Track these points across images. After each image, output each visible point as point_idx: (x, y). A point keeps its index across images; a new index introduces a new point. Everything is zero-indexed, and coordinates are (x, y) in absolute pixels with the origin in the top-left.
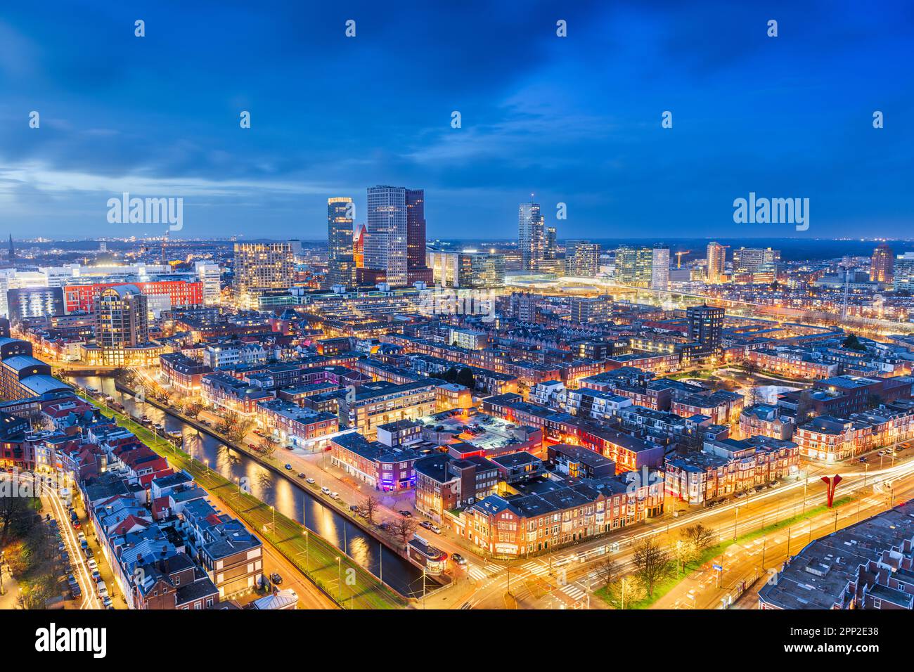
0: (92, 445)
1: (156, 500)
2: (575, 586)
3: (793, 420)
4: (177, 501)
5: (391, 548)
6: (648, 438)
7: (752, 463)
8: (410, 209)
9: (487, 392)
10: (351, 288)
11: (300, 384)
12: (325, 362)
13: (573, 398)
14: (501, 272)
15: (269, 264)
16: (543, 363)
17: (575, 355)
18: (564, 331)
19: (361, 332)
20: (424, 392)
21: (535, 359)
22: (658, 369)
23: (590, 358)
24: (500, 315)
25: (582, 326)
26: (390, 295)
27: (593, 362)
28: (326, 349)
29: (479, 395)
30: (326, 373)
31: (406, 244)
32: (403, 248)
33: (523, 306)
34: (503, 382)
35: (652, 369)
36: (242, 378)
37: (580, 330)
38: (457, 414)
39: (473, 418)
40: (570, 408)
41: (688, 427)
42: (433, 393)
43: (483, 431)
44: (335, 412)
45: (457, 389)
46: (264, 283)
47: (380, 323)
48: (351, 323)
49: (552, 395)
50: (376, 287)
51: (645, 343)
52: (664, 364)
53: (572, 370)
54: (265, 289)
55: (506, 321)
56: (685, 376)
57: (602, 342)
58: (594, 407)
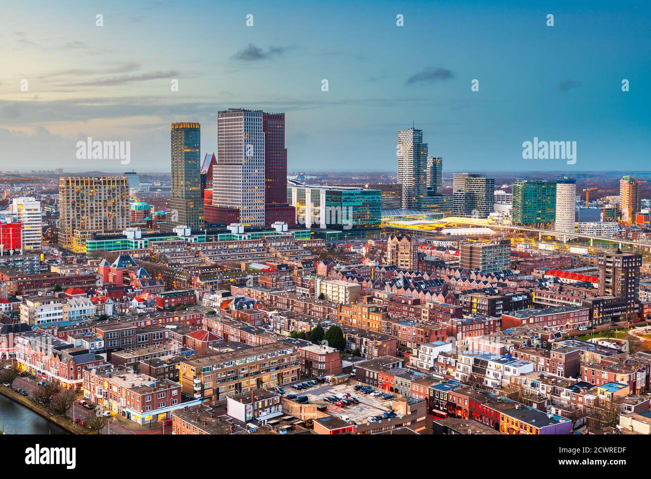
8: (269, 136)
9: (360, 355)
10: (197, 229)
11: (136, 346)
12: (166, 319)
13: (463, 362)
14: (377, 212)
15: (100, 201)
16: (428, 320)
17: (465, 310)
18: (453, 281)
19: (208, 283)
20: (284, 354)
21: (418, 315)
22: (564, 328)
23: (483, 314)
24: (376, 262)
25: (473, 276)
26: (245, 238)
27: (487, 318)
28: (167, 303)
29: (350, 358)
30: (166, 333)
31: (263, 178)
32: (260, 183)
33: (403, 252)
34: (379, 343)
35: (557, 328)
36: (65, 338)
37: (471, 281)
38: (323, 381)
39: (344, 386)
40: (460, 374)
41: (602, 397)
42: (296, 356)
43: (355, 402)
44: (177, 380)
45: (324, 352)
46: (94, 223)
47: (232, 271)
48: (197, 272)
49: (438, 358)
50: (228, 229)
51: (549, 296)
52: (571, 321)
53: (462, 329)
54: (95, 231)
55: (383, 269)
56: (596, 334)
57: (497, 294)
58: (489, 373)
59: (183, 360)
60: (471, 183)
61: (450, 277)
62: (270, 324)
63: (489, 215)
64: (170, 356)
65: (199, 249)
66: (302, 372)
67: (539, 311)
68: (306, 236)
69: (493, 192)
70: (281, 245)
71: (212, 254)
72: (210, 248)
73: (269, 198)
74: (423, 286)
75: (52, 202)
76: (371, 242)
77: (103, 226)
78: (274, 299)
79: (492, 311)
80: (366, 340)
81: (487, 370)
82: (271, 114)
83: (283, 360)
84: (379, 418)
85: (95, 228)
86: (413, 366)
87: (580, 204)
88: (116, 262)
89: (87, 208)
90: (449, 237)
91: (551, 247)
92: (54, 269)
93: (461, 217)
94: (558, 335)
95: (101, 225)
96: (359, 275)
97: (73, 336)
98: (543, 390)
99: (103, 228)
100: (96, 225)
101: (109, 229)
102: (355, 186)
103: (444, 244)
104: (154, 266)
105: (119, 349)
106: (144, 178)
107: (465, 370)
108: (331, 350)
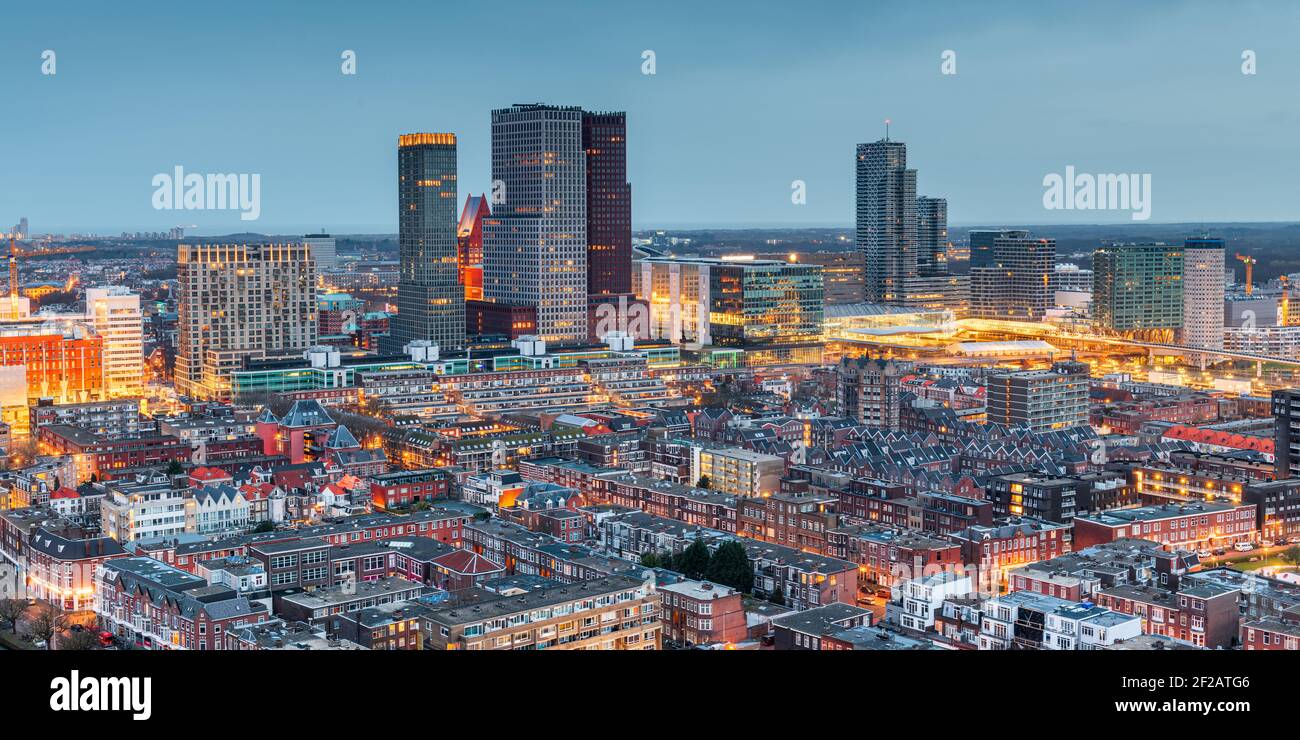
8: (594, 158)
9: (782, 602)
10: (452, 348)
11: (331, 583)
12: (390, 529)
13: (996, 615)
14: (815, 309)
15: (258, 292)
16: (921, 529)
17: (998, 510)
18: (972, 450)
19: (475, 455)
20: (628, 600)
21: (901, 520)
22: (1204, 545)
23: (1035, 516)
24: (814, 411)
25: (1014, 438)
26: (547, 365)
27: (1043, 526)
28: (391, 496)
29: (763, 608)
30: (391, 556)
31: (584, 243)
32: (577, 252)
33: (869, 390)
34: (823, 576)
35: (1189, 545)
37: (1010, 449)
40: (989, 640)
42: (652, 603)
45: (709, 595)
46: (247, 337)
47: (522, 432)
48: (451, 433)
49: (942, 608)
50: (513, 346)
51: (1172, 480)
52: (1218, 532)
53: (992, 547)
54: (249, 352)
55: (829, 427)
56: (1272, 558)
57: (1064, 477)
58: (1048, 638)
59: (426, 612)
60: (1008, 250)
62: (599, 538)
63: (1044, 314)
64: (399, 604)
65: (456, 387)
66: (665, 637)
67: (1151, 510)
68: (670, 359)
69: (1053, 267)
70: (620, 377)
71: (483, 397)
72: (477, 384)
73: (595, 285)
74: (911, 461)
75: (163, 296)
77: (263, 343)
78: (607, 488)
79: (1054, 512)
80: (796, 570)
81: (1045, 632)
82: (598, 114)
83: (627, 612)
85: (247, 347)
86: (892, 623)
87: (1234, 289)
88: (291, 415)
89: (232, 307)
90: (964, 360)
91: (1176, 380)
92: (169, 430)
93: (987, 318)
94: (1192, 560)
95: (259, 339)
96: (780, 439)
97: (205, 563)
99: (264, 346)
100: (251, 340)
101: (275, 348)
102: (769, 258)
103: (953, 374)
104: (365, 422)
105: (297, 590)
106: (346, 244)
107: (1000, 633)
108: (722, 591)
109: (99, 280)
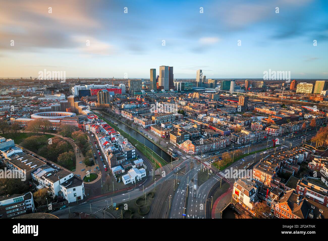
0: (98, 125)
1: (112, 138)
2: (208, 162)
3: (266, 125)
4: (117, 138)
5: (164, 151)
6: (227, 128)
7: (254, 135)
9: (187, 116)
10: (155, 90)
11: (144, 113)
14: (192, 87)
16: (201, 109)
17: (209, 108)
18: (207, 102)
21: (199, 108)
23: (213, 108)
24: (191, 97)
25: (211, 100)
26: (165, 92)
29: (185, 116)
32: (168, 81)
33: (197, 95)
34: (191, 114)
36: (131, 111)
37: (211, 101)
38: (180, 121)
39: (184, 122)
41: (238, 126)
43: (186, 125)
44: (152, 120)
45: (180, 115)
47: (162, 99)
48: (155, 99)
49: (203, 117)
50: (161, 90)
51: (227, 105)
52: (232, 110)
53: (208, 111)
55: (193, 99)
56: (237, 113)
57: (216, 104)
58: (214, 120)
59: (153, 116)
60: (212, 81)
61: (206, 101)
63: (215, 88)
64: (150, 115)
65: (156, 94)
66: (176, 119)
67: (225, 108)
68: (177, 92)
69: (217, 83)
70: (172, 94)
72: (158, 94)
73: (170, 84)
74: (201, 102)
75: (127, 85)
76: (190, 93)
79: (215, 108)
80: (189, 113)
84: (191, 128)
86: (198, 118)
87: (236, 86)
88: (140, 97)
89: (134, 86)
90: (206, 93)
91: (228, 95)
92: (128, 98)
93: (209, 88)
94: (229, 113)
96: (188, 100)
97: (132, 111)
98: (225, 124)
99: (137, 90)
102: (187, 82)
103: (205, 94)
104: (147, 98)
105: (141, 114)
106: (145, 80)
107: (209, 120)
108: (182, 115)
109: (121, 83)
